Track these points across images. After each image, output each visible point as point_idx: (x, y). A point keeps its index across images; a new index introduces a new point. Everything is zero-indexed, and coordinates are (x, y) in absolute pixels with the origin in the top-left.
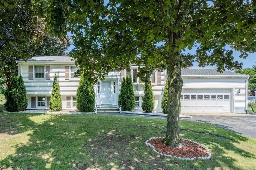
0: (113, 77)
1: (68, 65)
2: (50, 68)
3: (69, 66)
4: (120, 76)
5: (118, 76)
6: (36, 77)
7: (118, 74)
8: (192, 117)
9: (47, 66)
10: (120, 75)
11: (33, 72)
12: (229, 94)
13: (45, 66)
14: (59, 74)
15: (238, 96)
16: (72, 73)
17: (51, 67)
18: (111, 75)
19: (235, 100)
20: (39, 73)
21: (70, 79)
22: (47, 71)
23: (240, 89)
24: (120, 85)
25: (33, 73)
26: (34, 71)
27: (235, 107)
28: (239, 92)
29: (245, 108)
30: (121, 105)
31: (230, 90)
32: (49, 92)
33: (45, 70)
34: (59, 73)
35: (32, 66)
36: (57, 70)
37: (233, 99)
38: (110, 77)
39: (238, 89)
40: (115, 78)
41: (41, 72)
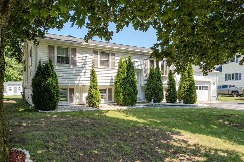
0: (139, 67)
1: (97, 50)
2: (77, 52)
3: (97, 52)
4: (144, 67)
5: (143, 66)
6: (58, 62)
7: (143, 64)
8: (208, 105)
9: (72, 49)
10: (144, 65)
11: (54, 54)
12: (207, 85)
13: (70, 49)
14: (87, 61)
15: (213, 87)
16: (100, 60)
17: (77, 50)
18: (138, 65)
19: (212, 90)
20: (61, 57)
21: (99, 67)
22: (73, 55)
23: (215, 82)
24: (144, 76)
25: (54, 56)
26: (56, 54)
27: (212, 96)
28: (214, 84)
29: (216, 97)
30: (153, 97)
31: (208, 82)
32: (75, 83)
33: (70, 53)
34: (87, 59)
35: (53, 47)
36: (85, 55)
37: (211, 90)
38: (137, 67)
39: (214, 82)
40: (141, 68)
41: (64, 56)
